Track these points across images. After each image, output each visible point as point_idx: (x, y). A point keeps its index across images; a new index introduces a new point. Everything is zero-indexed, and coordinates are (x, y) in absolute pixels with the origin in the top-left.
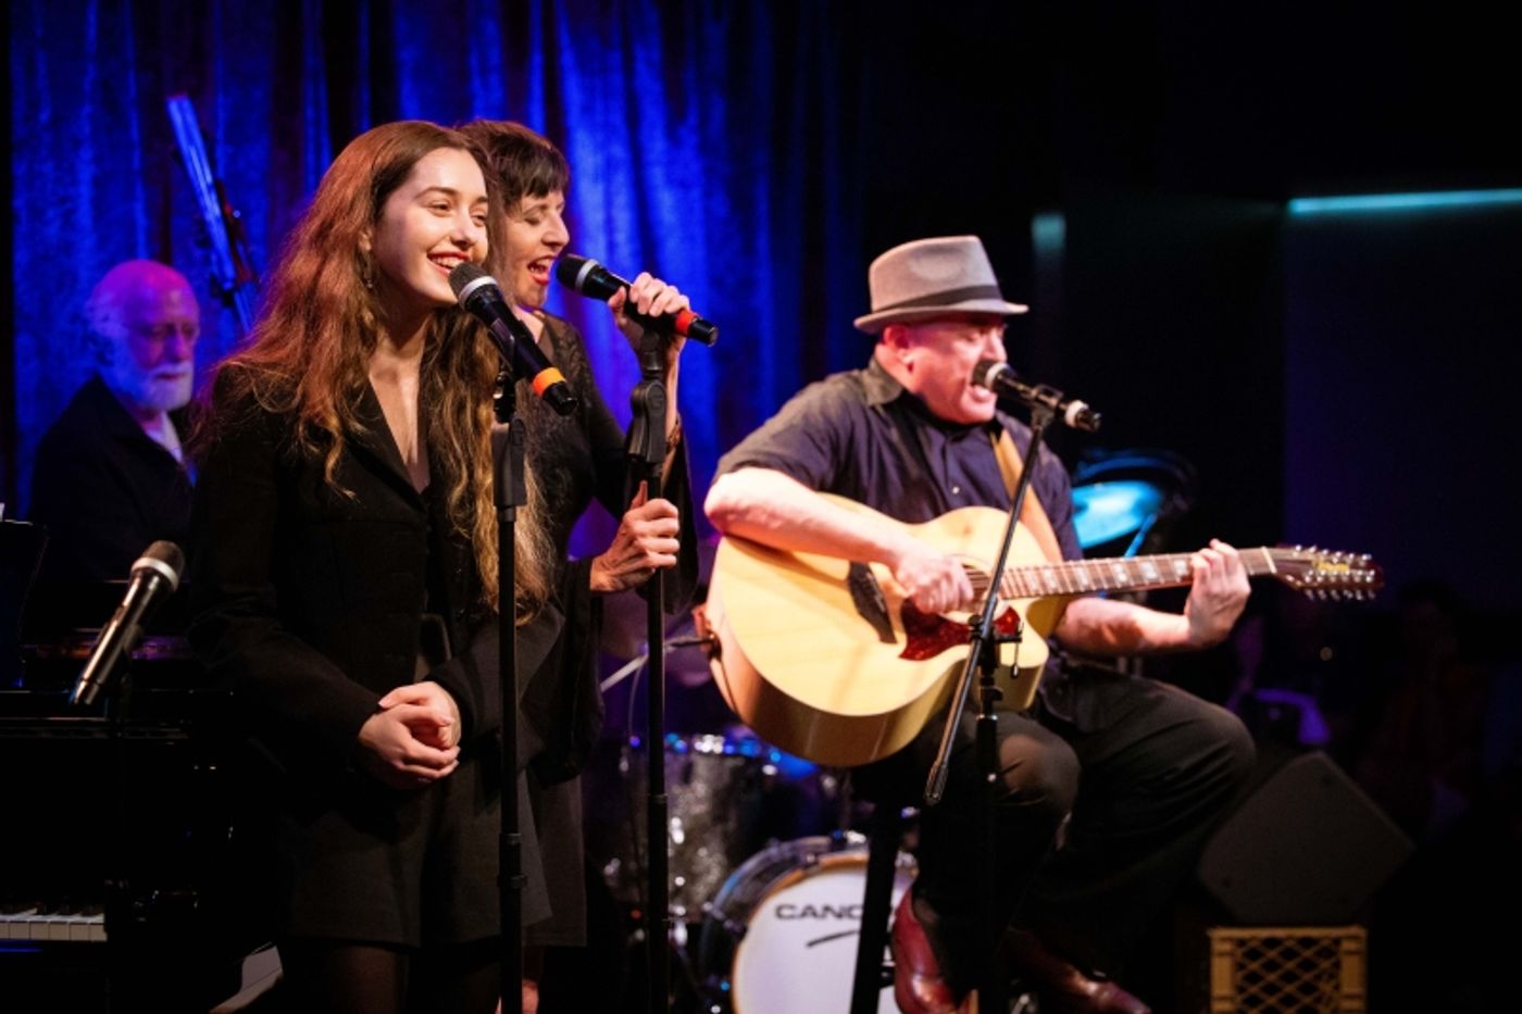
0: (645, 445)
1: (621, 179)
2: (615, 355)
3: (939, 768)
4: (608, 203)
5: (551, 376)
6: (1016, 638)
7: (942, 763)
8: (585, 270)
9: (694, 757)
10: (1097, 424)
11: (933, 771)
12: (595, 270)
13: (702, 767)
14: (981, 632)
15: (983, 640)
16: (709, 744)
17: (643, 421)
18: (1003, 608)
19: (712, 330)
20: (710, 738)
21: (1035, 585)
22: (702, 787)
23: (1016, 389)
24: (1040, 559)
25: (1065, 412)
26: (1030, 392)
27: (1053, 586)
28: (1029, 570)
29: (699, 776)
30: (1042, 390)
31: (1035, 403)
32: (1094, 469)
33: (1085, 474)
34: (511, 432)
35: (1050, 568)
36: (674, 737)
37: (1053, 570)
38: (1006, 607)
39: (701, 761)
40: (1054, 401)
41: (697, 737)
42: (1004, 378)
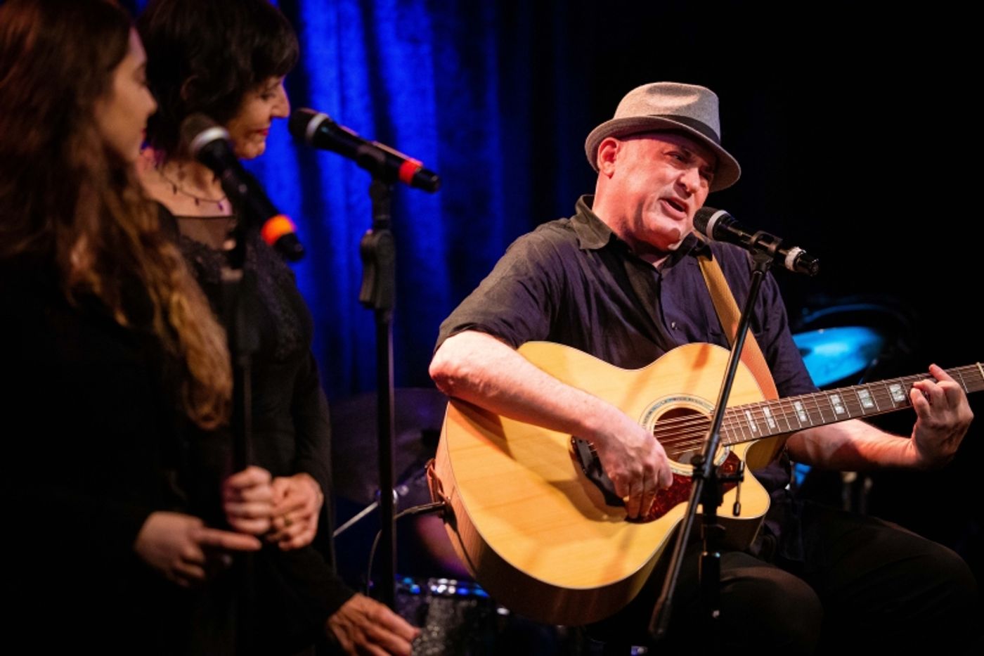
0: (374, 292)
1: (353, 35)
2: (349, 208)
3: (664, 604)
4: (341, 59)
5: (281, 226)
6: (738, 478)
7: (666, 599)
8: (315, 122)
9: (429, 599)
10: (815, 268)
11: (657, 607)
12: (325, 123)
13: (436, 608)
14: (704, 471)
15: (705, 479)
16: (442, 586)
17: (372, 270)
18: (726, 454)
19: (435, 179)
20: (443, 581)
21: (754, 427)
22: (437, 629)
23: (736, 235)
24: (759, 398)
25: (784, 257)
26: (750, 238)
27: (773, 426)
28: (749, 409)
29: (433, 618)
30: (762, 237)
31: (755, 249)
32: (817, 314)
33: (808, 319)
34: (243, 281)
35: (768, 406)
36: (408, 580)
37: (771, 408)
38: (728, 452)
39: (436, 601)
40: (773, 247)
41: (431, 580)
42: (724, 225)
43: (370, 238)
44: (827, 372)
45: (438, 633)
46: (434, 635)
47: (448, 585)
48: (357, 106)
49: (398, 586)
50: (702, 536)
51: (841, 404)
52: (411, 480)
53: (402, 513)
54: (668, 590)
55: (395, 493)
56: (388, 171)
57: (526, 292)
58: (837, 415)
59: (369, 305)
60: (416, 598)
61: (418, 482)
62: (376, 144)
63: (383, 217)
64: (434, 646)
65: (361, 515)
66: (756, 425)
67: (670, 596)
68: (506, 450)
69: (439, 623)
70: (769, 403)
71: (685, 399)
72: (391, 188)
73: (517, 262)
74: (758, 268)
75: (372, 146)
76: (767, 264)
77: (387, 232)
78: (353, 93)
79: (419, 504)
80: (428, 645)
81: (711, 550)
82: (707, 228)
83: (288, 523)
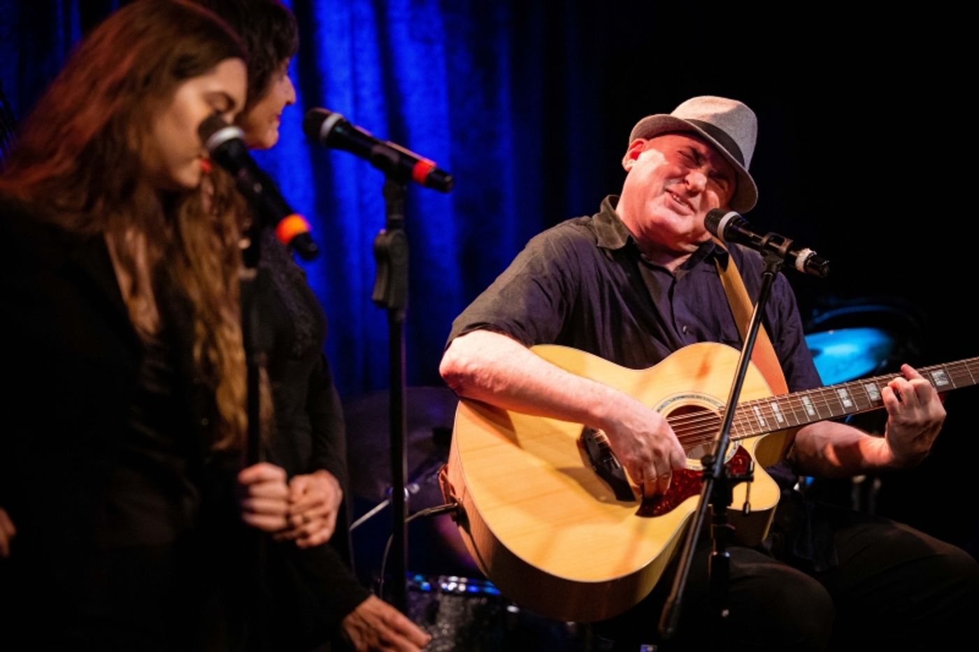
0: (388, 290)
1: (366, 35)
2: (362, 206)
3: (673, 603)
4: (354, 58)
5: (295, 225)
6: (748, 478)
7: (676, 598)
8: (330, 122)
9: (439, 596)
10: (825, 270)
11: (667, 607)
12: (339, 123)
13: (446, 606)
14: (714, 471)
15: (715, 479)
16: (453, 584)
17: (385, 268)
18: (735, 448)
19: (448, 179)
20: (454, 578)
21: (762, 422)
22: (447, 626)
23: (747, 236)
24: (766, 393)
25: (795, 258)
26: (761, 240)
27: (781, 420)
28: (757, 405)
29: (443, 615)
30: (772, 238)
31: (765, 251)
32: (826, 316)
33: (818, 320)
34: (257, 279)
35: (775, 401)
36: (418, 578)
37: (779, 404)
38: (737, 447)
39: (447, 598)
40: (784, 249)
41: (442, 578)
42: (735, 227)
43: (384, 238)
44: (837, 372)
45: (448, 630)
46: (445, 632)
47: (458, 583)
48: (370, 105)
49: (409, 583)
50: (712, 536)
51: (849, 398)
52: (422, 478)
53: (415, 515)
54: (677, 589)
55: (406, 491)
56: (401, 172)
57: (540, 290)
58: (846, 409)
59: (382, 304)
60: (426, 596)
61: (429, 480)
62: (389, 144)
63: (396, 217)
64: (444, 643)
65: (373, 512)
66: (764, 420)
67: (680, 595)
68: (515, 441)
69: (449, 621)
70: (777, 398)
71: (693, 397)
72: (405, 188)
73: (532, 259)
74: (769, 269)
75: (385, 146)
76: (778, 266)
77: (400, 231)
78: (366, 92)
79: (431, 506)
80: (439, 642)
81: (721, 550)
82: (718, 231)
83: (306, 521)
